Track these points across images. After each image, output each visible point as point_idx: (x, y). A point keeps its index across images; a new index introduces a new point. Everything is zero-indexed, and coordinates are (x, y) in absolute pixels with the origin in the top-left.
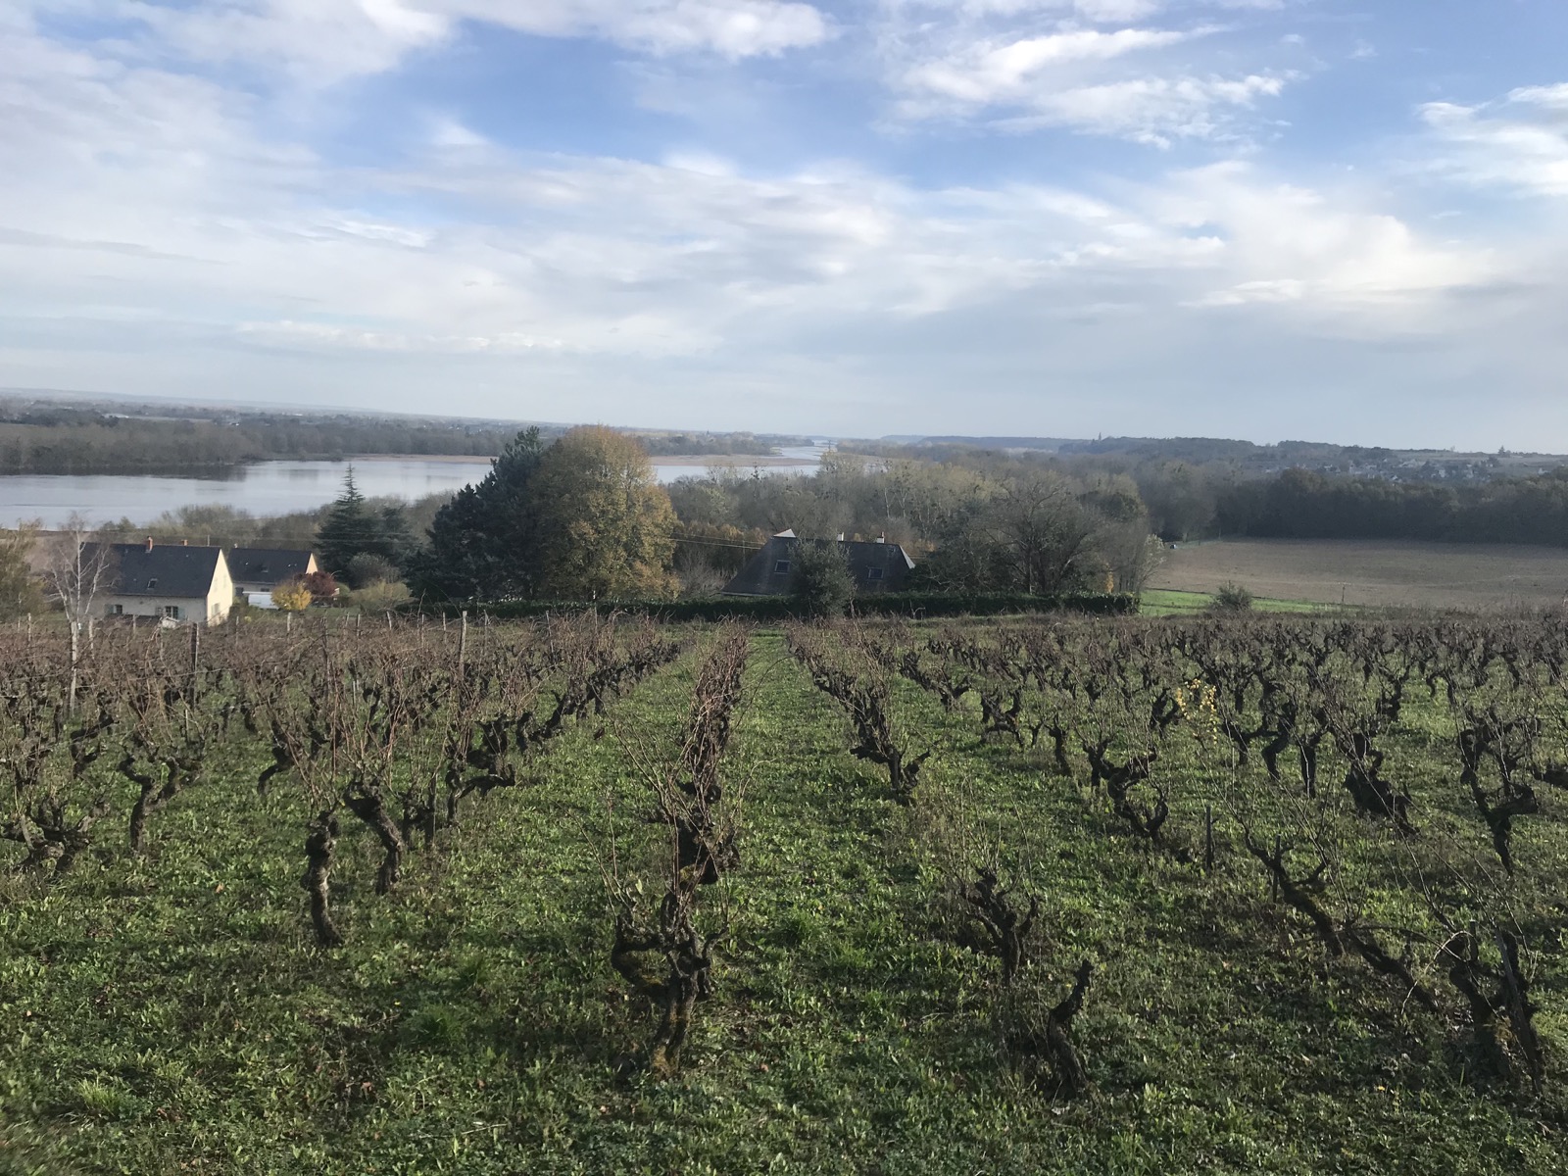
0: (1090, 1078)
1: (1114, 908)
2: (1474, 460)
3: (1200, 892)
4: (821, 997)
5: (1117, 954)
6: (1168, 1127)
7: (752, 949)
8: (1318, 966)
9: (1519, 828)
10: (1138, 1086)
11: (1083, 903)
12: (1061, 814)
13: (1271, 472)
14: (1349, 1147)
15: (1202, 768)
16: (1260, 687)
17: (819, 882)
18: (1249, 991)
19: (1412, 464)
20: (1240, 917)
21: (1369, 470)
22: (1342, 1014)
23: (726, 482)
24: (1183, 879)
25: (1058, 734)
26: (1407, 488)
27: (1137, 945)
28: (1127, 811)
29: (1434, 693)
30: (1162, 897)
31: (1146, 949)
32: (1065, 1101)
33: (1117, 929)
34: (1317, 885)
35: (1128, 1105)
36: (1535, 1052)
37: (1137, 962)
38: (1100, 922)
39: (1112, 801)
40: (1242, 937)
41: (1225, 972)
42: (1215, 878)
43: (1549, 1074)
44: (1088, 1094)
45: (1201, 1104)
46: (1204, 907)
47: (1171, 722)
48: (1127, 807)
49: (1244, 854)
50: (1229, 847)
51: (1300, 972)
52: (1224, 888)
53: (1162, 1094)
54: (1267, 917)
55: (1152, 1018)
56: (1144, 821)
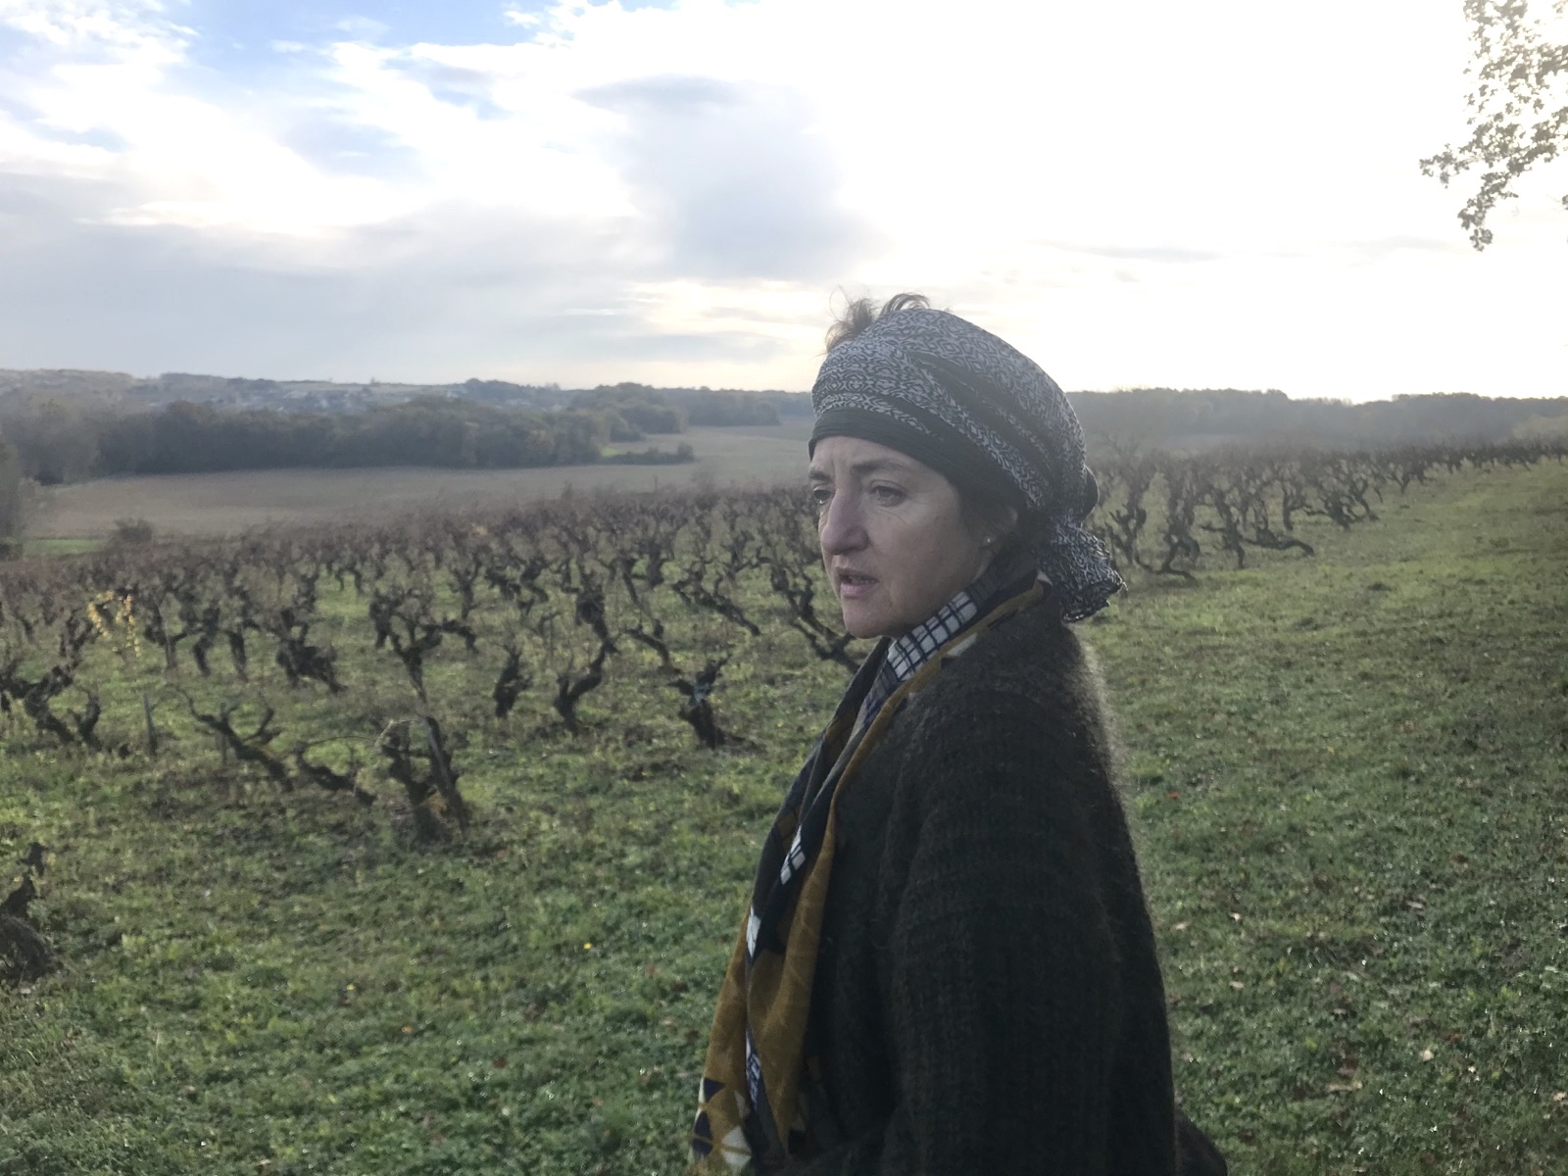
0: (59, 951)
2: (350, 390)
5: (67, 848)
6: (153, 961)
8: (275, 804)
11: (17, 816)
13: (154, 405)
16: (177, 603)
18: (216, 842)
19: (297, 394)
21: (255, 402)
26: (294, 417)
30: (107, 790)
31: (98, 837)
32: (34, 981)
33: (61, 828)
34: (265, 736)
35: (106, 960)
36: (460, 810)
37: (90, 850)
38: (40, 828)
39: (31, 722)
40: (200, 802)
41: (187, 833)
42: (163, 761)
43: (476, 825)
44: (60, 965)
45: (182, 936)
46: (155, 787)
47: (87, 644)
48: (52, 719)
49: (188, 738)
50: (170, 735)
51: (260, 813)
52: (172, 767)
53: (142, 940)
54: (221, 780)
55: (117, 889)
56: (73, 729)
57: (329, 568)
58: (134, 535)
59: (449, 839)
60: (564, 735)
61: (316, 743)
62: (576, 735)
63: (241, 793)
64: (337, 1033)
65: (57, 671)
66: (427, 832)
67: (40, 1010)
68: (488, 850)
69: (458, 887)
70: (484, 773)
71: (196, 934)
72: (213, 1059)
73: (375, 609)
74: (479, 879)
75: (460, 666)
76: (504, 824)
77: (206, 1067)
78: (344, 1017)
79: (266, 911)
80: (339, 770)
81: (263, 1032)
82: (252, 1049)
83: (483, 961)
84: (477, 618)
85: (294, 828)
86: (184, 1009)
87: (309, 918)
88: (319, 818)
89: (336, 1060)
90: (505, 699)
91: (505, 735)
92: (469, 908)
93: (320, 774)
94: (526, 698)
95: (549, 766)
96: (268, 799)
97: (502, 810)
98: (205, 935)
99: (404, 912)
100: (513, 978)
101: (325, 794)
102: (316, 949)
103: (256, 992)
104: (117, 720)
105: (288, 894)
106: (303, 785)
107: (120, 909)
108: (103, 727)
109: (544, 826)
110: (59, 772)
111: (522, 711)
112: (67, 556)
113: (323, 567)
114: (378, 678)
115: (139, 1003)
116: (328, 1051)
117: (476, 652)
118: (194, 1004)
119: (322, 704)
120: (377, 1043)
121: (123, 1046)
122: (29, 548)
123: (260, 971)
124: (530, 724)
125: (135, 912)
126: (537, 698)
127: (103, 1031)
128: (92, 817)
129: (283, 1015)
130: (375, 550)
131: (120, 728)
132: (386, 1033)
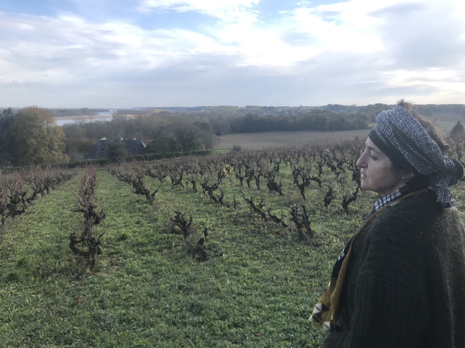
0: (209, 255)
1: (211, 220)
2: (294, 109)
3: (233, 213)
4: (134, 251)
5: (214, 230)
6: (229, 261)
7: (111, 244)
8: (262, 224)
9: (307, 191)
10: (221, 255)
11: (204, 220)
12: (196, 202)
13: (243, 115)
14: (271, 259)
15: (232, 188)
16: (245, 168)
17: (128, 226)
18: (247, 233)
19: (279, 111)
20: (243, 217)
21: (268, 113)
22: (269, 233)
23: (81, 124)
24: (229, 211)
25: (193, 182)
26: (278, 117)
27: (219, 227)
28: (213, 198)
29: (287, 165)
30: (224, 216)
31: (221, 228)
32: (203, 262)
33: (213, 224)
34: (261, 206)
35: (219, 259)
36: (311, 233)
37: (219, 231)
38: (208, 224)
39: (209, 197)
40: (244, 222)
41: (241, 229)
42: (237, 210)
43: (314, 238)
44: (209, 259)
45: (237, 256)
46: (234, 216)
47: (223, 178)
48: (213, 196)
49: (243, 204)
50: (239, 203)
51: (258, 227)
52: (239, 212)
53: (227, 256)
54: (250, 216)
55: (223, 242)
56: (218, 199)
57: (284, 160)
58: (237, 149)
59: (307, 240)
60: (344, 214)
61: (274, 209)
62: (348, 214)
63: (254, 220)
64: (270, 289)
65: (215, 184)
66: (301, 238)
67: (204, 269)
68: (317, 245)
69: (307, 254)
70: (319, 223)
71: (240, 256)
72: (240, 290)
73: (294, 173)
74: (313, 253)
75: (316, 190)
76: (322, 238)
77: (238, 291)
78: (273, 285)
79: (257, 253)
80: (279, 217)
81: (252, 285)
82: (249, 289)
83: (311, 277)
84: (323, 177)
85: (266, 231)
86: (235, 275)
87: (268, 257)
88: (273, 230)
89: (269, 296)
90: (327, 202)
91: (326, 212)
92: (310, 261)
93: (274, 218)
94: (334, 202)
95: (338, 223)
96: (261, 223)
97: (323, 234)
98: (242, 257)
99: (292, 259)
100: (319, 283)
101: (275, 223)
102: (268, 265)
103: (252, 274)
104: (228, 198)
105: (263, 250)
106: (270, 220)
107: (223, 247)
108: (224, 199)
109: (335, 241)
110: (214, 210)
111: (332, 206)
112: (221, 155)
113: (282, 159)
114: (293, 192)
115: (225, 272)
116: (267, 293)
117: (321, 186)
118: (237, 274)
119: (277, 198)
120: (280, 294)
121: (221, 282)
122: (213, 152)
123: (253, 269)
124: (335, 210)
125: (227, 248)
126: (337, 202)
127: (217, 277)
128: (220, 222)
129: (258, 281)
130: (297, 155)
131: (228, 200)
132: (283, 292)
